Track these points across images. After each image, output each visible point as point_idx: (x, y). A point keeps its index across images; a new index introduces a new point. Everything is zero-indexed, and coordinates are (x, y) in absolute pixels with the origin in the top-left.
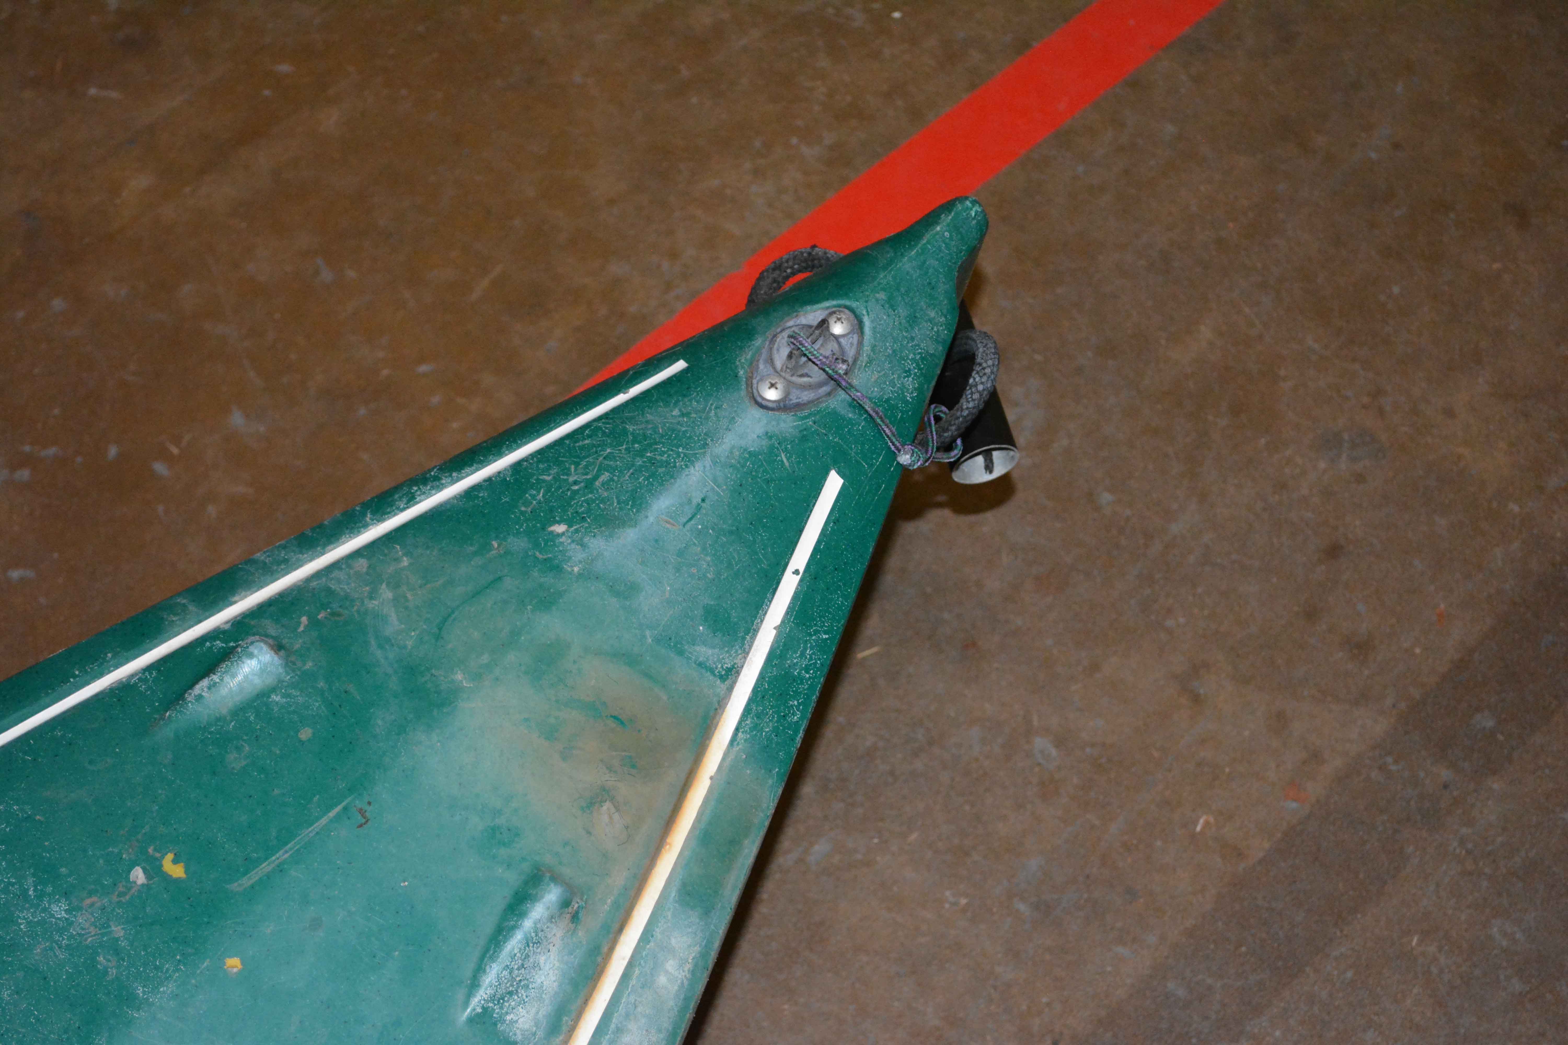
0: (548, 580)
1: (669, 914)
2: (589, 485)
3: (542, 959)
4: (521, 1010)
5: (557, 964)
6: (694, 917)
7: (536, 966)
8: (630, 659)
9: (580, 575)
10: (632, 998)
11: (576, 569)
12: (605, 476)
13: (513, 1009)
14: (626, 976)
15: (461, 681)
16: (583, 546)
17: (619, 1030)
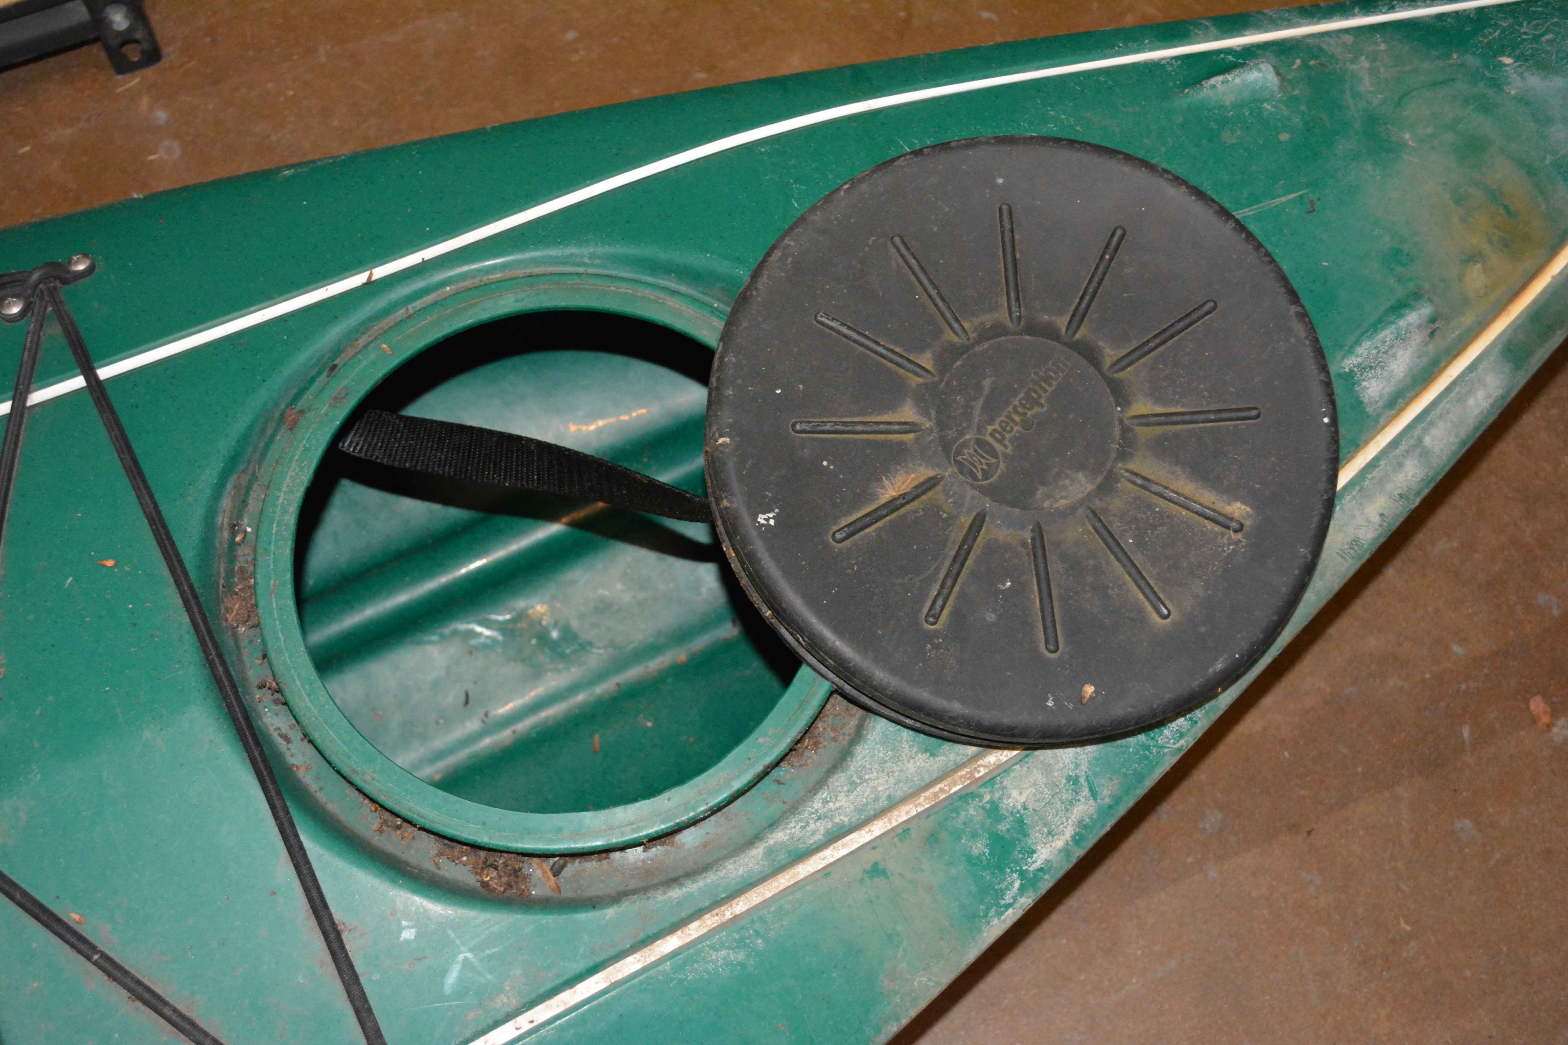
0: (1491, 92)
1: (1492, 358)
2: (1536, 38)
3: (1400, 353)
4: (1374, 382)
5: (1408, 361)
6: (1507, 368)
7: (1394, 356)
8: (1531, 171)
9: (1514, 97)
10: (1448, 406)
11: (1513, 92)
12: (1550, 36)
13: (1369, 379)
14: (1448, 390)
15: (1408, 140)
16: (1523, 78)
17: (1432, 424)
